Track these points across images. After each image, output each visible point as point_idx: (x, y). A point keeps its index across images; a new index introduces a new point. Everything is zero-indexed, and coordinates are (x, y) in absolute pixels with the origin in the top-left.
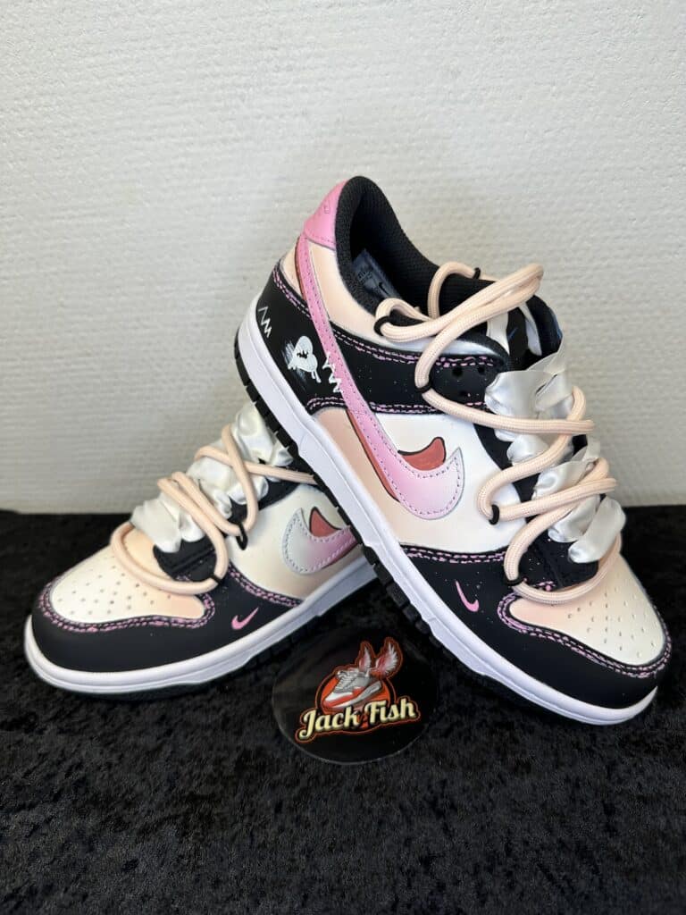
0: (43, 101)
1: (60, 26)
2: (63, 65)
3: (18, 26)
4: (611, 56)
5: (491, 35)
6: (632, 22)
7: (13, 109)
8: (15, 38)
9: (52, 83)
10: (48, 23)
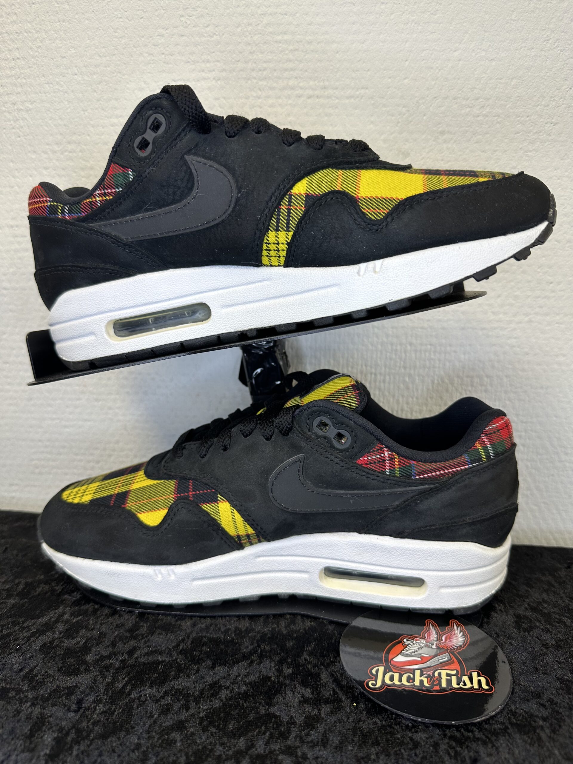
0: (70, 147)
1: (95, 94)
2: (92, 122)
3: (61, 91)
4: (531, 151)
5: (434, 129)
6: (546, 128)
7: (43, 152)
8: (57, 99)
9: (80, 135)
10: (86, 91)
